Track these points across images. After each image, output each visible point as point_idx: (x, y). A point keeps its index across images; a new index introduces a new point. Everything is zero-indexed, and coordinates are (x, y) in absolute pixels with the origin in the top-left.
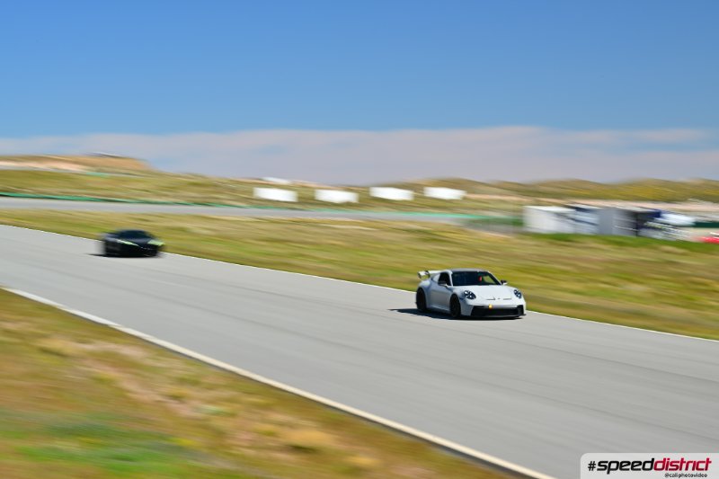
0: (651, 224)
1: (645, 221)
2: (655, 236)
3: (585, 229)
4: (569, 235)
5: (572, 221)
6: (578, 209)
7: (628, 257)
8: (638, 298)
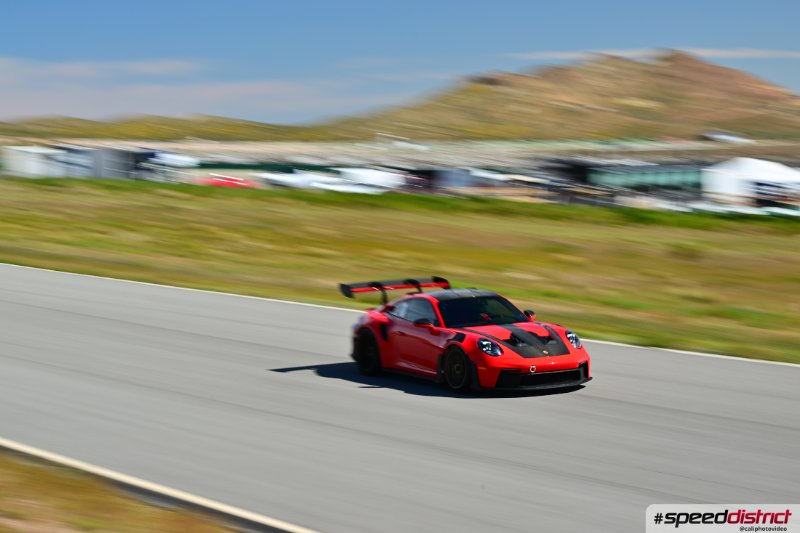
0: (144, 165)
1: (138, 162)
2: (149, 178)
3: (79, 173)
4: (59, 179)
5: (61, 164)
6: (70, 150)
7: (126, 202)
8: (135, 247)
